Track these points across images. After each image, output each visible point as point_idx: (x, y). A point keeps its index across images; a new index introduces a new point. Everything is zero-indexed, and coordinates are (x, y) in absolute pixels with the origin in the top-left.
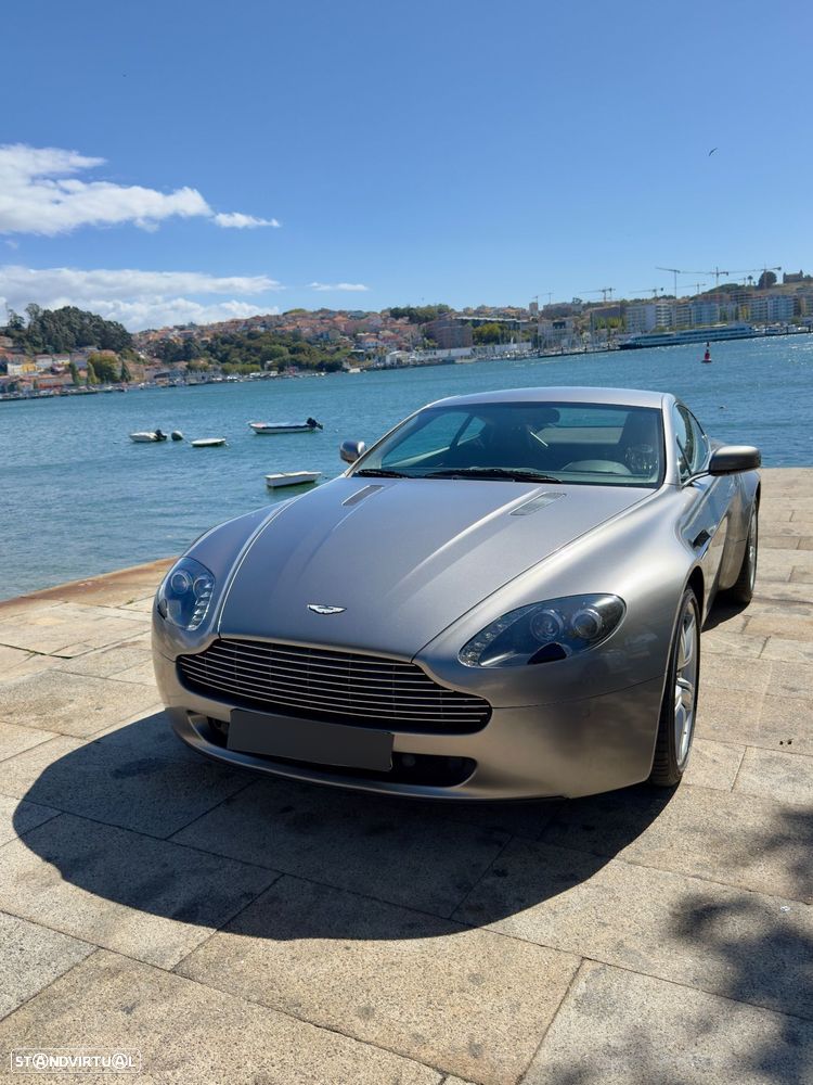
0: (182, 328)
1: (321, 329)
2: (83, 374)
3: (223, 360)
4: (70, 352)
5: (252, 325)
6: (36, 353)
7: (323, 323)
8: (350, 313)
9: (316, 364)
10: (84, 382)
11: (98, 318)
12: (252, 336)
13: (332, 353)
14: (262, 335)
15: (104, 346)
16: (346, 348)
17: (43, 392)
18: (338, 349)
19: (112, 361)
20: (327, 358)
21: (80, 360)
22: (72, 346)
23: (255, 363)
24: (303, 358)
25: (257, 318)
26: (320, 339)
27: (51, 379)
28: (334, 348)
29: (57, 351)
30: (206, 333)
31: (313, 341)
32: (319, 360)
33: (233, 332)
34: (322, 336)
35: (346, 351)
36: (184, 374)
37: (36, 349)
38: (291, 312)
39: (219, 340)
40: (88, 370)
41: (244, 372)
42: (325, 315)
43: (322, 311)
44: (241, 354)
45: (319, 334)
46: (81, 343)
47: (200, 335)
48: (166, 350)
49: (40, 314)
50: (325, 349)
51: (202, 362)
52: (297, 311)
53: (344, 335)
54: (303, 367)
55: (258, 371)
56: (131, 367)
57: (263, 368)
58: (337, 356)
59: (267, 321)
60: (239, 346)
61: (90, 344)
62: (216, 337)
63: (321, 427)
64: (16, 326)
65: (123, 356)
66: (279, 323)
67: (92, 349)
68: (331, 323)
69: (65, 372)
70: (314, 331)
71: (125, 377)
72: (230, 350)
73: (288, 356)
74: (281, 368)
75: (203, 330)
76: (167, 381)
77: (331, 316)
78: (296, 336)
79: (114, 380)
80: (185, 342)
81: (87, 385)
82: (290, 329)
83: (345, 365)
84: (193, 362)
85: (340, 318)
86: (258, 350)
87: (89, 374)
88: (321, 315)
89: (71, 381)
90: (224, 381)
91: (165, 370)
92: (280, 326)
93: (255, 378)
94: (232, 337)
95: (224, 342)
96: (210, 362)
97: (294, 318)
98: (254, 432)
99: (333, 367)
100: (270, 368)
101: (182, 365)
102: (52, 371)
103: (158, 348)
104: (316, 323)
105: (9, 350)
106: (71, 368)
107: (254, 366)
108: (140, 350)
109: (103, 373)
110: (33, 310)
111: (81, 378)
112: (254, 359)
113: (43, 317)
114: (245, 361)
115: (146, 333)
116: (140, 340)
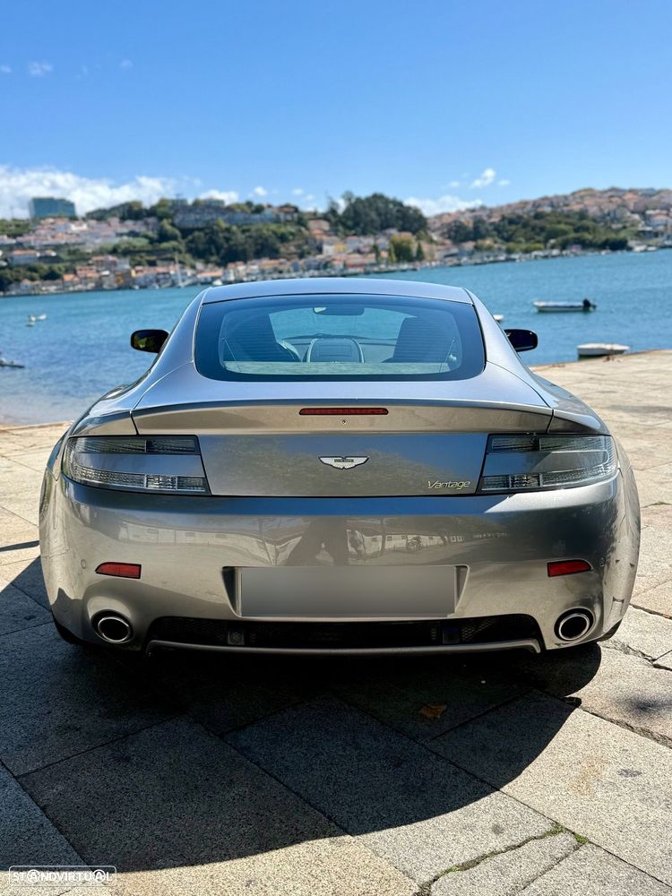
0: (473, 211)
1: (608, 207)
2: (384, 254)
3: (508, 240)
4: (375, 234)
5: (539, 206)
6: (347, 236)
7: (611, 202)
8: (641, 190)
9: (600, 242)
10: (384, 261)
11: (400, 204)
12: (538, 216)
13: (618, 231)
14: (548, 215)
15: (402, 229)
16: (633, 225)
17: (351, 270)
18: (625, 227)
19: (409, 242)
20: (612, 236)
21: (382, 241)
22: (376, 229)
23: (539, 242)
24: (588, 236)
25: (545, 199)
26: (607, 218)
27: (357, 259)
28: (620, 226)
29: (364, 233)
30: (495, 214)
31: (598, 220)
32: (604, 238)
33: (520, 212)
34: (609, 214)
35: (633, 229)
36: (471, 254)
37: (348, 232)
38: (580, 191)
39: (506, 222)
40: (389, 251)
41: (527, 251)
42: (615, 192)
43: (613, 189)
44: (526, 233)
45: (606, 211)
46: (384, 226)
47: (490, 217)
48: (456, 232)
49: (353, 201)
50: (610, 228)
51: (488, 242)
52: (585, 190)
53: (633, 212)
54: (586, 245)
55: (539, 249)
56: (426, 248)
57: (545, 247)
58: (622, 235)
59: (555, 201)
60: (525, 225)
61: (392, 226)
62: (503, 218)
63: (594, 307)
64: (333, 211)
65: (418, 239)
66: (567, 202)
67: (394, 232)
68: (619, 201)
69: (371, 252)
70: (601, 210)
71: (420, 256)
72: (516, 231)
73: (572, 235)
74: (564, 246)
75: (492, 211)
76: (455, 261)
77: (620, 194)
78: (582, 215)
79: (410, 260)
80: (475, 223)
81: (387, 264)
82: (576, 208)
83: (631, 243)
84: (480, 242)
85: (629, 196)
86: (542, 229)
87: (390, 254)
88: (610, 194)
89: (373, 261)
90: (508, 260)
91: (455, 250)
92: (567, 205)
93: (536, 256)
94: (520, 217)
95: (511, 222)
96: (495, 242)
97: (582, 197)
98: (536, 310)
99: (619, 245)
100: (553, 247)
101: (469, 245)
102: (359, 251)
103: (450, 231)
104: (603, 201)
105: (326, 233)
106: (375, 249)
107: (538, 245)
108: (433, 231)
109: (402, 253)
110: (348, 197)
111: (383, 259)
112: (538, 238)
113: (356, 203)
114: (528, 240)
115: (440, 217)
116: (435, 223)
